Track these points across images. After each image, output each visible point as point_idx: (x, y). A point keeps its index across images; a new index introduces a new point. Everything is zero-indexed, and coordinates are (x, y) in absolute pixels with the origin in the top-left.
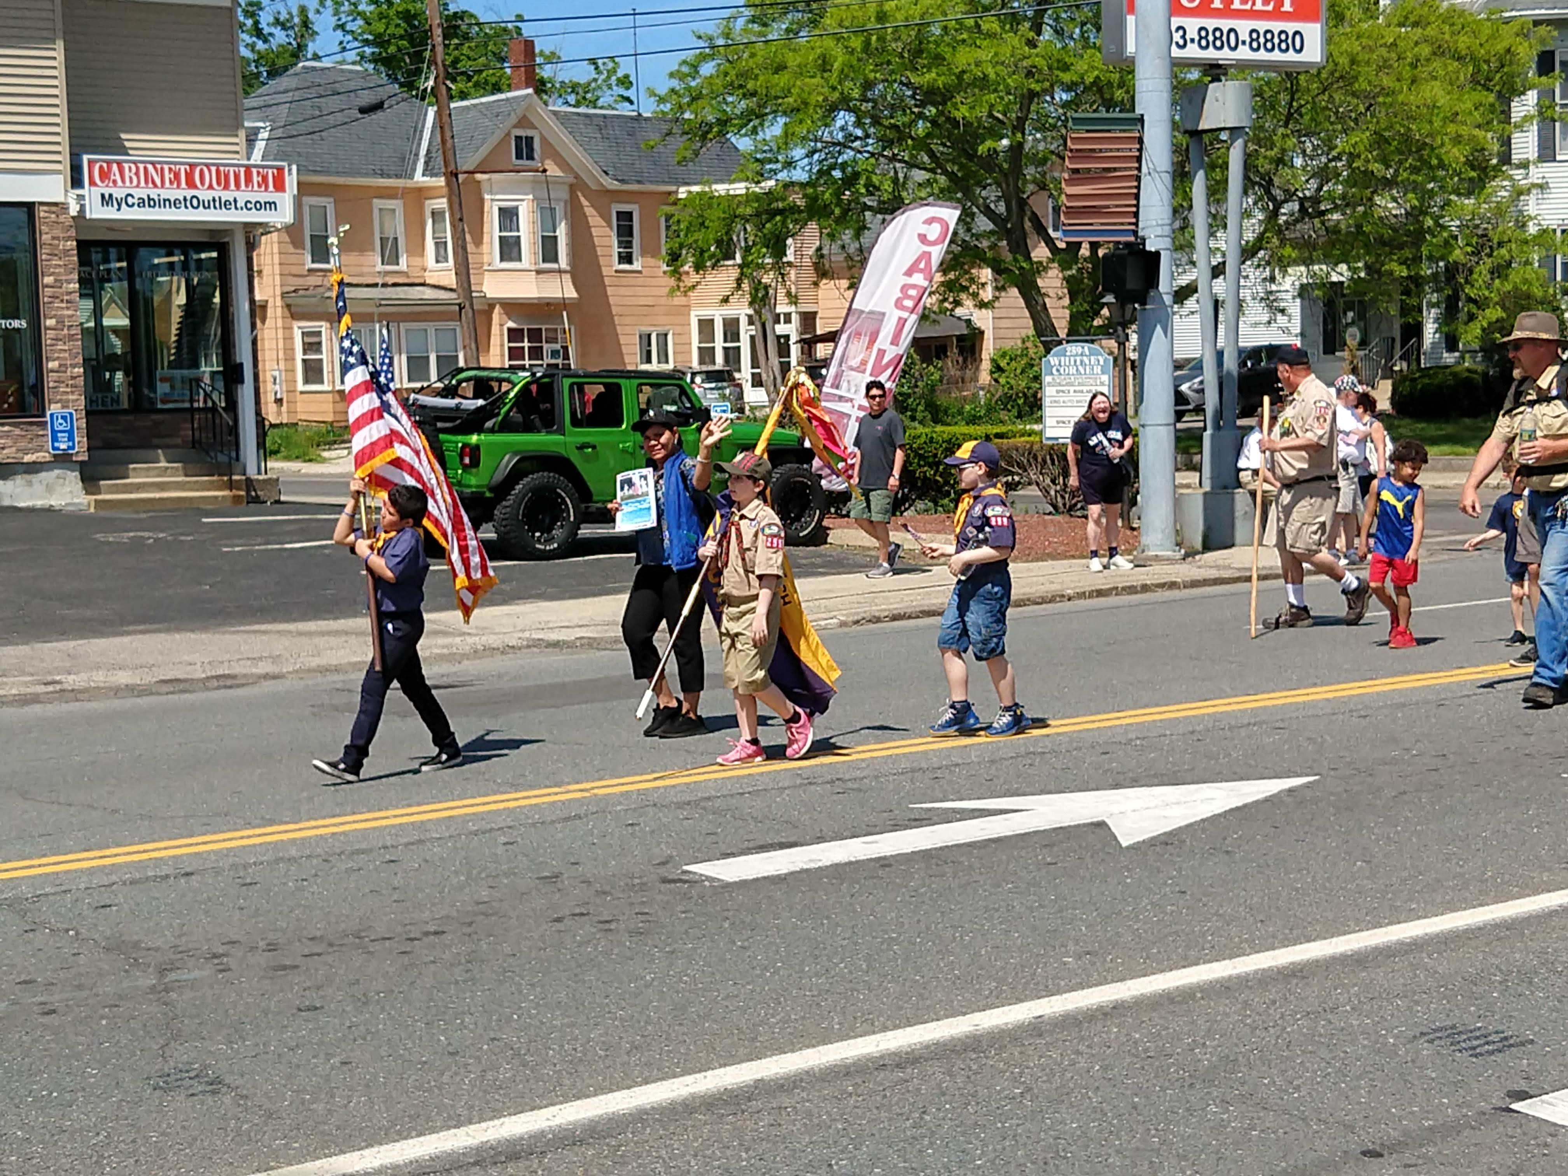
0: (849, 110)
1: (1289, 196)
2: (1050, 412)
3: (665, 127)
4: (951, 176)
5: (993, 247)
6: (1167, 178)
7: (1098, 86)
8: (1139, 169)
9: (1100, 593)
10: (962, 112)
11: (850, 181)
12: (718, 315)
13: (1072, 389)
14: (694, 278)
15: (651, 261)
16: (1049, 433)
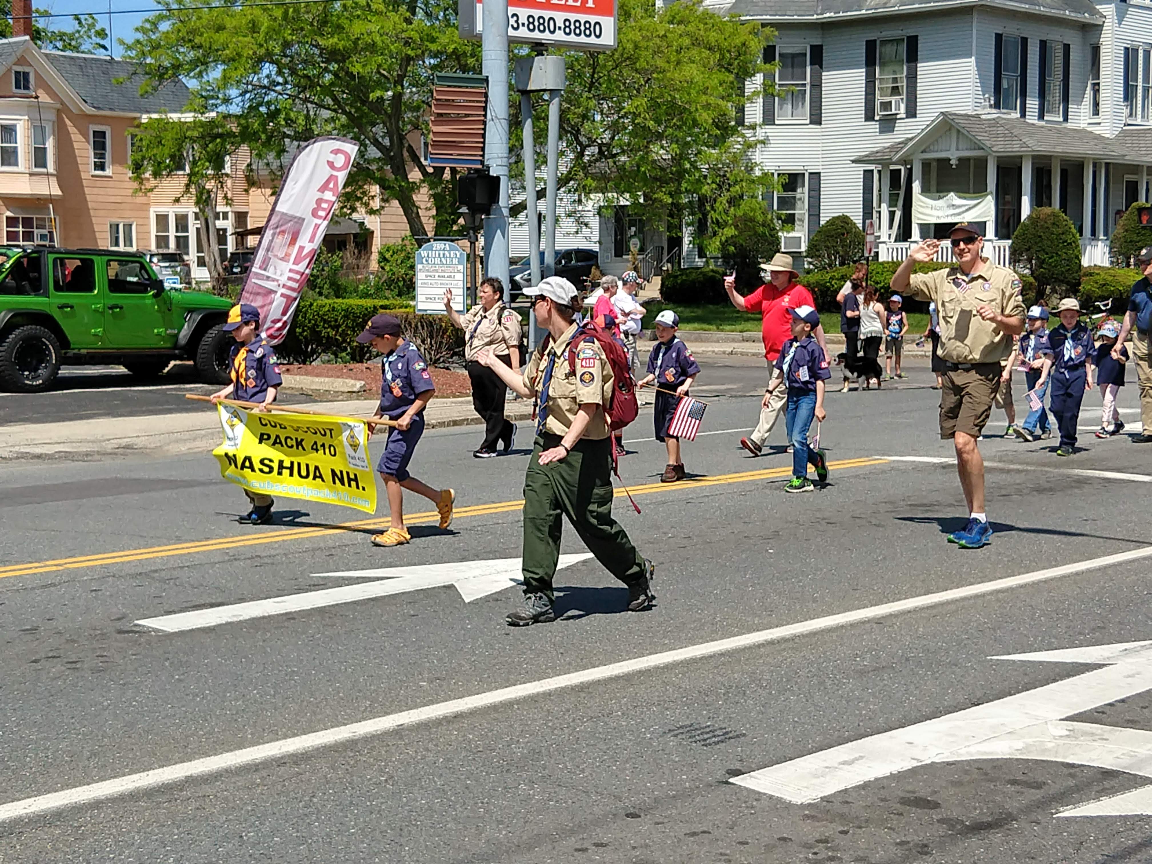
0: (272, 62)
1: (592, 142)
2: (421, 291)
3: (131, 69)
4: (348, 115)
5: (380, 169)
6: (505, 124)
7: (457, 56)
8: (485, 116)
9: (455, 423)
10: (356, 69)
11: (273, 115)
12: (172, 211)
13: (437, 274)
14: (153, 182)
15: (119, 169)
16: (420, 306)
